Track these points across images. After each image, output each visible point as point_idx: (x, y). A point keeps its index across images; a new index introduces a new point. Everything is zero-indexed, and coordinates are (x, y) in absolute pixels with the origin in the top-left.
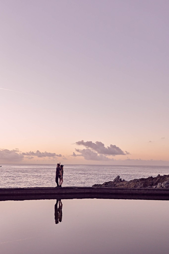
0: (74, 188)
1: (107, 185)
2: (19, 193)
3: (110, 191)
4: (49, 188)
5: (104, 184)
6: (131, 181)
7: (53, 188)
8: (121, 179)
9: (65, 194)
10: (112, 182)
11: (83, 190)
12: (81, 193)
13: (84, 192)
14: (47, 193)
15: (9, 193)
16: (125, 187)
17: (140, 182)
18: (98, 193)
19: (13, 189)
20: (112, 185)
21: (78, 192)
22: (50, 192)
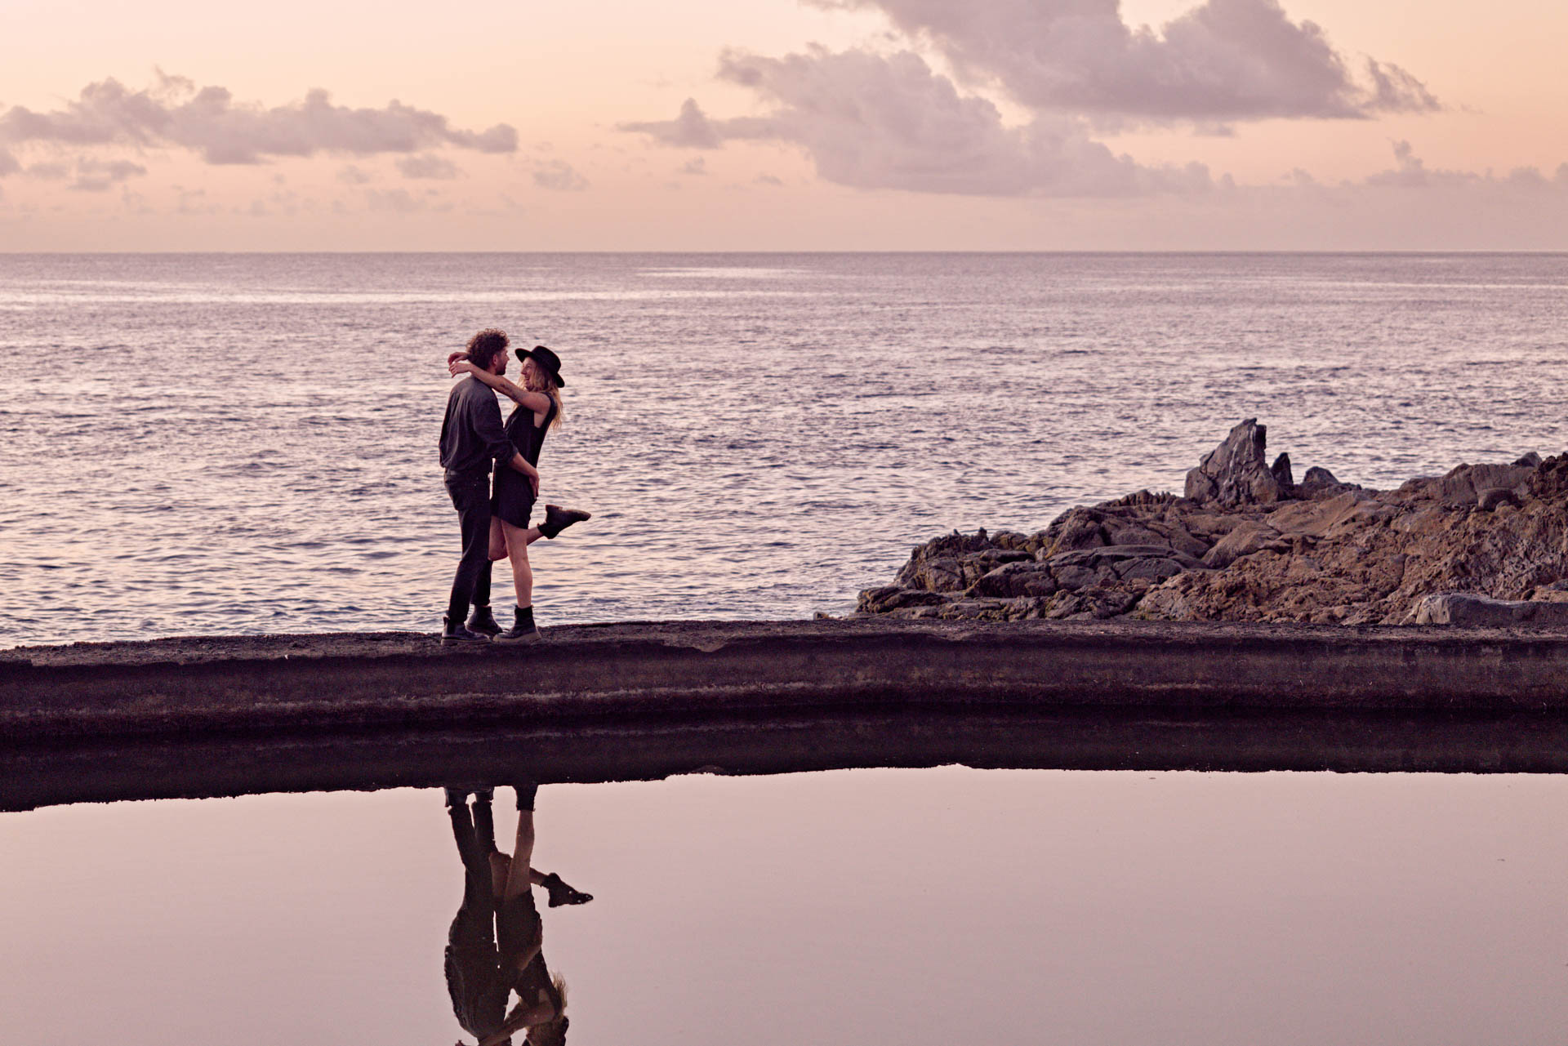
0: (672, 639)
1: (1107, 541)
3: (1139, 671)
5: (1065, 529)
6: (1416, 484)
7: (408, 648)
8: (1283, 461)
9: (567, 716)
10: (1166, 499)
11: (799, 659)
12: (772, 697)
13: (802, 694)
14: (336, 714)
16: (1339, 573)
17: (1536, 509)
18: (985, 693)
20: (1164, 545)
21: (728, 689)
22: (363, 702)
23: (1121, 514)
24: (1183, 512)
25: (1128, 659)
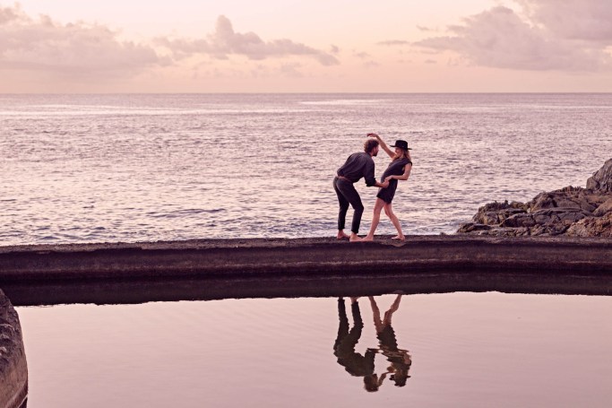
0: (384, 242)
1: (555, 206)
2: (116, 267)
3: (567, 256)
4: (263, 244)
5: (539, 201)
7: (283, 244)
9: (345, 271)
10: (578, 189)
11: (434, 250)
12: (422, 264)
13: (435, 263)
14: (255, 269)
15: (70, 269)
18: (506, 264)
19: (88, 249)
20: (577, 207)
21: (406, 261)
22: (266, 265)
23: (561, 195)
24: (586, 195)
25: (562, 251)
